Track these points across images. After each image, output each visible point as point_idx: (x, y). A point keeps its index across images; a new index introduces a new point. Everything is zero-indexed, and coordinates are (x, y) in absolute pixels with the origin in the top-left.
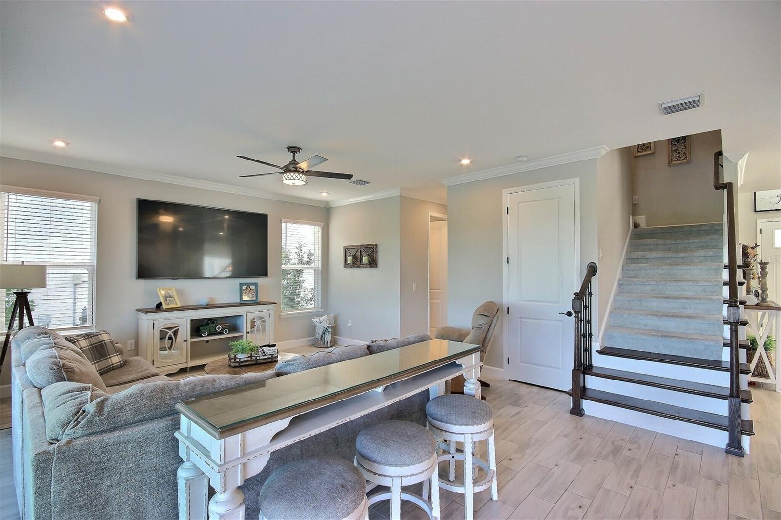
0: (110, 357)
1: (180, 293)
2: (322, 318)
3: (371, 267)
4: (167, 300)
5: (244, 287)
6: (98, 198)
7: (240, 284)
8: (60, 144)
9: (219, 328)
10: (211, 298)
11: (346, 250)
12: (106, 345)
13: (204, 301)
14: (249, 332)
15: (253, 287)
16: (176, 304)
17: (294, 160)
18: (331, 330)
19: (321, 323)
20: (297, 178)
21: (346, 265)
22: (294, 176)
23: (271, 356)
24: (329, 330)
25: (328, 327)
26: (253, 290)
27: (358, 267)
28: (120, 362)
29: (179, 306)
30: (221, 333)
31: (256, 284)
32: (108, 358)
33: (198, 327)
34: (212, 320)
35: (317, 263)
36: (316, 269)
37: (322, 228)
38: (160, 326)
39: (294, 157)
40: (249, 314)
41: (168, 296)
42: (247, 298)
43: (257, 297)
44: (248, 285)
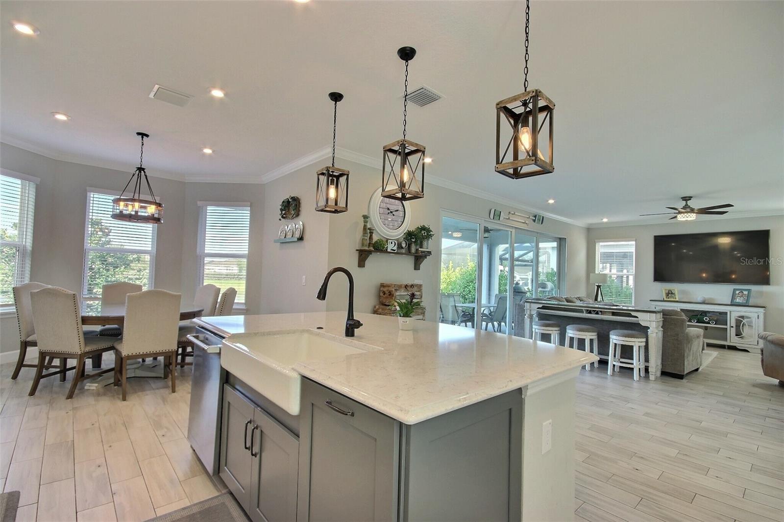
1: (683, 292)
4: (668, 295)
5: (737, 292)
6: (635, 239)
7: (734, 289)
8: (605, 220)
9: (706, 319)
13: (699, 299)
14: (732, 327)
15: (746, 293)
16: (676, 298)
17: (687, 205)
22: (687, 215)
26: (745, 295)
30: (709, 323)
31: (749, 291)
34: (705, 313)
39: (686, 203)
40: (734, 313)
41: (670, 293)
42: (738, 300)
43: (747, 300)
44: (741, 291)
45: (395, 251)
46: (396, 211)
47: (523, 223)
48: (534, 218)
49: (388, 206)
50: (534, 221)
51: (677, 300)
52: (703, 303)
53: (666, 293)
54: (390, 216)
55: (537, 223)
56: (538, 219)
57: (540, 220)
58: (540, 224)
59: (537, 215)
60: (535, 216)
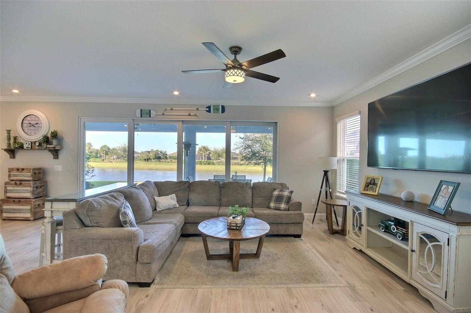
7: (441, 182)
9: (393, 228)
12: (283, 197)
14: (414, 251)
15: (451, 189)
16: (375, 192)
17: (235, 59)
26: (449, 193)
29: (377, 194)
31: (456, 185)
38: (351, 204)
39: (235, 57)
45: (30, 149)
46: (36, 124)
47: (194, 115)
48: (208, 109)
49: (30, 122)
50: (209, 111)
53: (367, 183)
54: (32, 128)
55: (213, 113)
56: (214, 109)
57: (218, 110)
58: (219, 113)
59: (211, 106)
60: (209, 107)
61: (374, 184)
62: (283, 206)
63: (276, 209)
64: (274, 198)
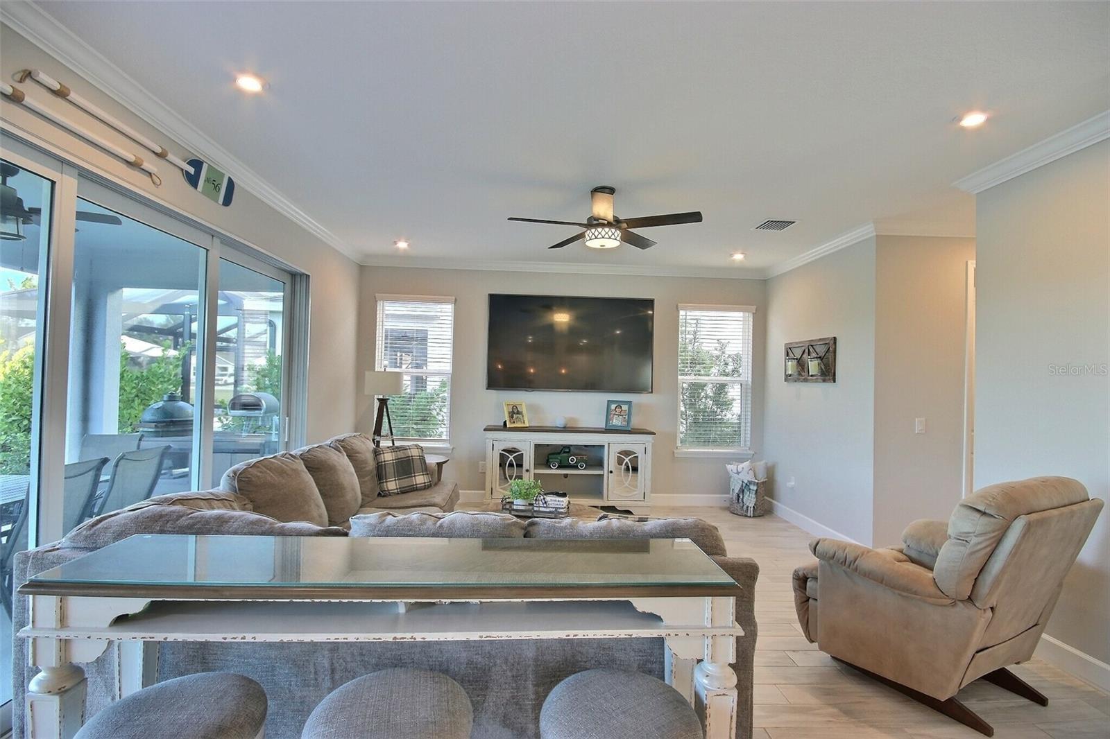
0: (415, 476)
1: (534, 408)
2: (741, 466)
3: (824, 381)
4: (512, 417)
6: (454, 298)
7: (608, 401)
8: (402, 245)
9: (572, 460)
10: (572, 419)
11: (788, 351)
12: (413, 462)
13: (559, 423)
14: (611, 472)
15: (625, 407)
16: (524, 423)
18: (755, 488)
19: (738, 473)
20: (607, 236)
21: (788, 377)
22: (603, 233)
23: (554, 510)
24: (752, 487)
25: (750, 482)
26: (625, 411)
27: (806, 380)
28: (425, 483)
29: (528, 425)
30: (575, 467)
31: (629, 403)
32: (412, 476)
33: (547, 455)
34: (566, 449)
35: (746, 373)
36: (744, 383)
37: (753, 313)
38: (499, 447)
40: (614, 445)
41: (515, 412)
42: (617, 422)
43: (629, 421)
44: (619, 404)
48: (192, 170)
51: (527, 425)
52: (565, 430)
53: (509, 413)
55: (203, 193)
56: (207, 180)
57: (217, 187)
58: (217, 202)
59: (205, 164)
60: (197, 164)
61: (518, 413)
62: (420, 479)
63: (403, 493)
64: (390, 470)
